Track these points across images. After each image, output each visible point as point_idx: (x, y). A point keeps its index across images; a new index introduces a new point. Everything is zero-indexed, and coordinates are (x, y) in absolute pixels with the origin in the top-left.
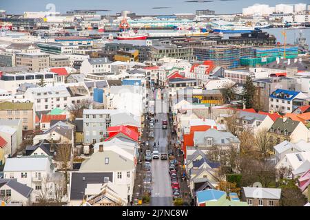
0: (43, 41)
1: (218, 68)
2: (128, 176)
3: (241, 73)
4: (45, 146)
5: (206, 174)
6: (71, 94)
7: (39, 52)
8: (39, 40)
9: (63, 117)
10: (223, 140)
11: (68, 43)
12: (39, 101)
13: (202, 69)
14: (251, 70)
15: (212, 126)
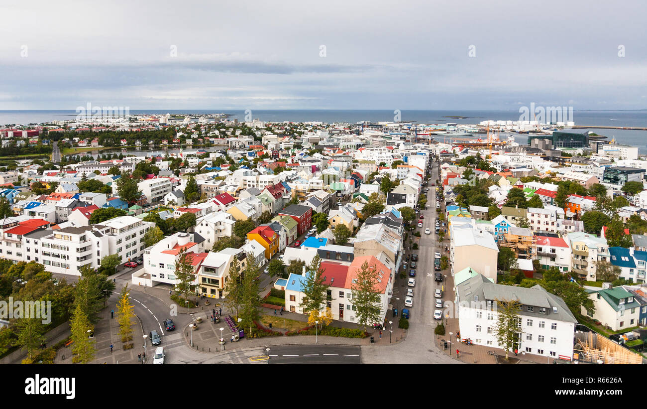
0: (385, 134)
1: (465, 149)
2: (415, 196)
3: (477, 152)
4: (379, 180)
5: (453, 198)
6: (393, 158)
7: (382, 139)
8: (383, 134)
9: (388, 168)
10: (463, 183)
11: (395, 136)
12: (379, 160)
13: (457, 149)
14: (482, 151)
15: (458, 176)
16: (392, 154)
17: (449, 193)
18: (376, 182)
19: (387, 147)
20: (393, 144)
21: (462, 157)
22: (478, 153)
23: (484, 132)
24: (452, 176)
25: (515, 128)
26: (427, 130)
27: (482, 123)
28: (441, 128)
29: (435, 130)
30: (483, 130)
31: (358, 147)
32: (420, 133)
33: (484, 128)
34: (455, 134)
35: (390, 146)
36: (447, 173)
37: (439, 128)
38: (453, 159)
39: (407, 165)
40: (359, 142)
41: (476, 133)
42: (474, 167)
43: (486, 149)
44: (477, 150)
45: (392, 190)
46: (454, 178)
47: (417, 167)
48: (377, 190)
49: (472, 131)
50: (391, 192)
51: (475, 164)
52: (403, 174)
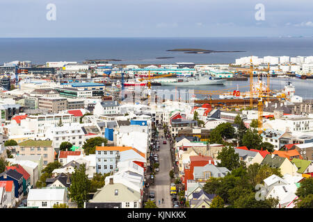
0: (62, 86)
1: (215, 110)
3: (235, 115)
4: (63, 178)
5: (204, 204)
6: (85, 133)
7: (58, 97)
8: (58, 86)
9: (78, 153)
10: (219, 175)
11: (83, 88)
12: (57, 139)
13: (201, 111)
14: (244, 112)
15: (210, 161)
16: (82, 125)
17: (196, 195)
18: (58, 183)
19: (70, 112)
20: (81, 104)
21: (211, 125)
22: (238, 118)
23: (243, 77)
24: (199, 162)
25: (295, 69)
26: (141, 76)
27: (238, 62)
28: (167, 72)
29: (157, 75)
30: (241, 74)
31: (10, 113)
32: (129, 83)
33: (242, 70)
34: (193, 82)
35: (76, 111)
36: (190, 157)
37: (163, 72)
38: (196, 131)
39: (113, 145)
40: (11, 103)
41: (229, 79)
42: (235, 143)
43: (250, 109)
44: (234, 111)
45: (91, 197)
46: (203, 165)
47: (135, 149)
48: (62, 198)
49: (223, 76)
50: (91, 201)
51: (236, 138)
52: (108, 164)
